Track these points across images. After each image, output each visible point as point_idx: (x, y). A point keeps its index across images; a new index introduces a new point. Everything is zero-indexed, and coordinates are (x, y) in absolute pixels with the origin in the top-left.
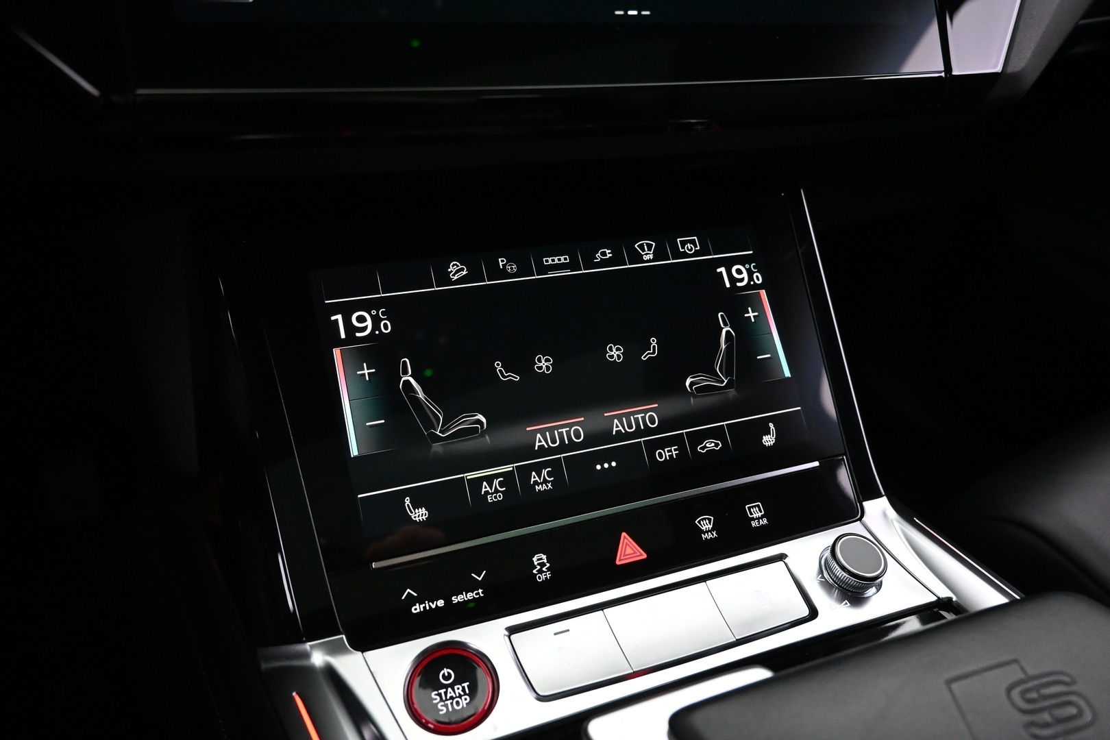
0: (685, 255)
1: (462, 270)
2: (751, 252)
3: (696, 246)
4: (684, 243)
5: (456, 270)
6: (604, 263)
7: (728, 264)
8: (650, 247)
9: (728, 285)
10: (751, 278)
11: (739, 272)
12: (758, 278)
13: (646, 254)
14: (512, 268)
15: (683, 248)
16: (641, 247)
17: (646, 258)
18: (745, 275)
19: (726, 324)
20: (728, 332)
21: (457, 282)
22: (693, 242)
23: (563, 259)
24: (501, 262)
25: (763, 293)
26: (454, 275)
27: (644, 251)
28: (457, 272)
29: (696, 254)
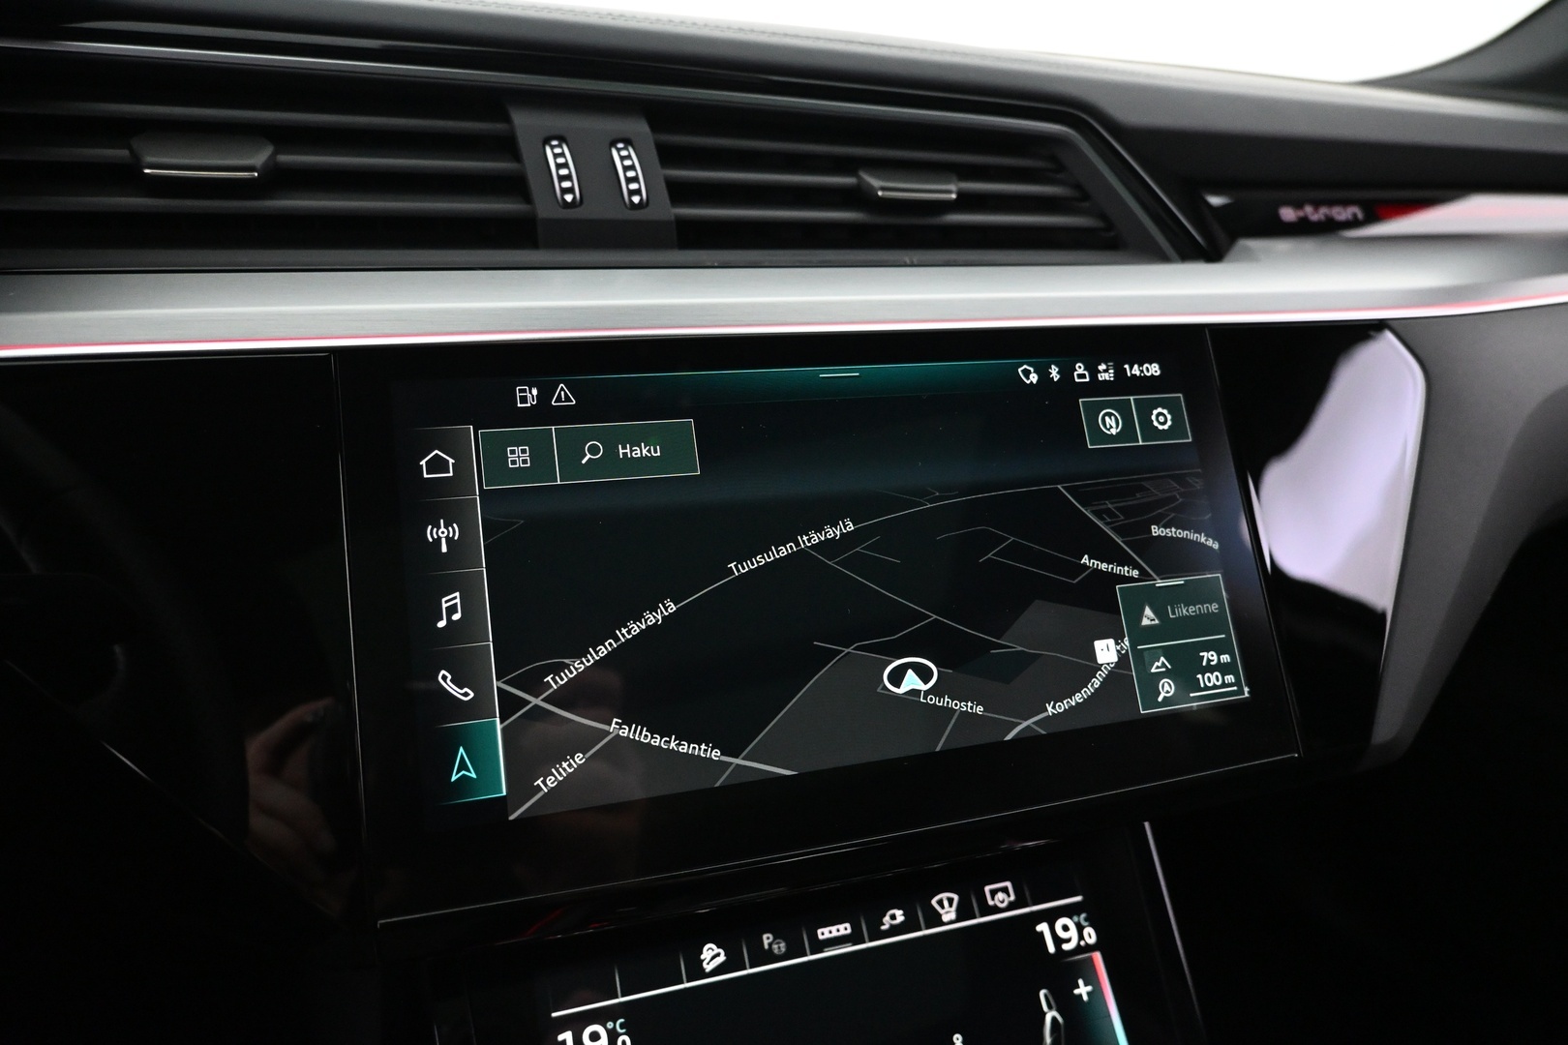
0: (996, 910)
1: (718, 955)
2: (1079, 898)
3: (1009, 896)
4: (994, 893)
5: (711, 955)
6: (895, 930)
7: (1050, 917)
8: (950, 901)
9: (1051, 949)
10: (1081, 937)
11: (1066, 928)
12: (1091, 936)
13: (947, 913)
14: (779, 948)
15: (993, 899)
16: (940, 903)
17: (945, 918)
18: (1073, 933)
19: (1050, 1007)
20: (1054, 1019)
21: (715, 972)
22: (1005, 890)
23: (844, 929)
24: (767, 939)
25: (1097, 957)
26: (708, 964)
27: (943, 907)
28: (713, 958)
29: (1011, 906)
